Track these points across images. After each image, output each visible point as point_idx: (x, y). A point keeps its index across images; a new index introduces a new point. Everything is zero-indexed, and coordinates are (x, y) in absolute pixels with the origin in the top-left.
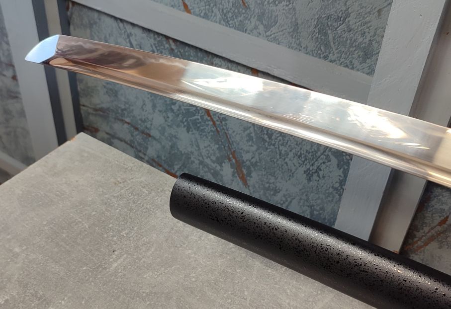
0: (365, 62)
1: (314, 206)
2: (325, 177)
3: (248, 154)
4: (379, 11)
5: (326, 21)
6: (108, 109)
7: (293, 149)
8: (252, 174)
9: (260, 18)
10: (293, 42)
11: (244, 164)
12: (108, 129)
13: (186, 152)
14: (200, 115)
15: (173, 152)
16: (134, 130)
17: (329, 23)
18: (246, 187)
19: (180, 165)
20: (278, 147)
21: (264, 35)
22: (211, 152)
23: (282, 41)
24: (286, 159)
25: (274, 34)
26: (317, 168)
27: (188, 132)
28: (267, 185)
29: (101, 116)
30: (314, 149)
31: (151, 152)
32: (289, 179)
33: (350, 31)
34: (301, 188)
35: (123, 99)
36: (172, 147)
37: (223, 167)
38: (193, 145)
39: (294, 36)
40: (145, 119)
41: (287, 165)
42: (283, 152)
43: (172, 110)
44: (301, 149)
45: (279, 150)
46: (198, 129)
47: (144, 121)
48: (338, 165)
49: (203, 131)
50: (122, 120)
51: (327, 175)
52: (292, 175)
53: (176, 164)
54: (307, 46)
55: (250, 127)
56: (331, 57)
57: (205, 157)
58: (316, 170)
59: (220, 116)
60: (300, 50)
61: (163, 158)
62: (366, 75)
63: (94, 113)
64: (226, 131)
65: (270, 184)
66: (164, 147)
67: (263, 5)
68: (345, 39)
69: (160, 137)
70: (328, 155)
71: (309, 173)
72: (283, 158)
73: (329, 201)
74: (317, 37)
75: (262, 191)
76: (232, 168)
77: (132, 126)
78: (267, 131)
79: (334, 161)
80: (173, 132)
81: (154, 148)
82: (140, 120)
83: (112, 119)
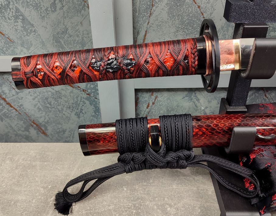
3: (42, 118)
4: (81, 23)
5: (58, 36)
8: (48, 128)
9: (22, 45)
14: (6, 109)
17: (60, 36)
18: (47, 137)
21: (28, 53)
22: (20, 126)
23: (38, 53)
25: (33, 50)
28: (58, 130)
33: (71, 37)
37: (30, 132)
38: (8, 127)
39: (44, 49)
41: (65, 115)
42: (60, 109)
44: (69, 104)
45: (58, 109)
46: (7, 117)
48: (90, 104)
49: (11, 117)
52: (69, 119)
55: (38, 104)
57: (17, 131)
58: (81, 111)
59: (18, 105)
64: (25, 112)
65: (59, 129)
67: (22, 38)
68: (70, 41)
70: (83, 101)
74: (56, 45)
75: (57, 135)
76: (35, 130)
78: (48, 102)
79: (87, 102)
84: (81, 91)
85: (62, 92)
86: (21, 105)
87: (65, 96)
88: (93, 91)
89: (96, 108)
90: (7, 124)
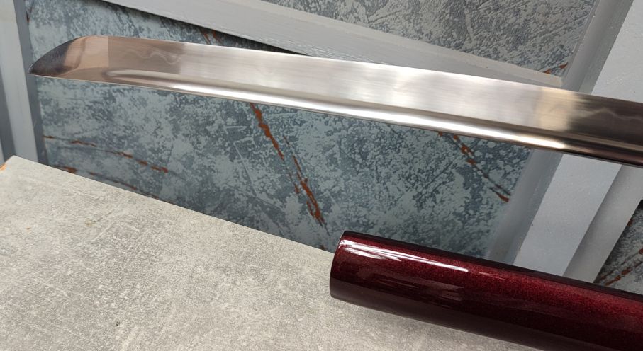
0: (516, 49)
2: (444, 201)
3: (327, 181)
6: (95, 139)
7: (397, 169)
8: (332, 208)
10: (411, 28)
11: (321, 195)
12: (93, 167)
13: (227, 187)
14: (253, 135)
15: (205, 190)
16: (139, 166)
18: (321, 225)
19: (216, 207)
20: (375, 169)
21: (366, 21)
22: (268, 183)
23: (393, 27)
24: (387, 183)
25: (382, 18)
26: (434, 191)
27: (232, 161)
28: (354, 220)
29: (81, 149)
30: (431, 167)
31: (165, 191)
32: (390, 209)
33: (498, 9)
34: (406, 219)
35: (122, 122)
36: (203, 183)
37: (286, 202)
38: (239, 177)
39: (412, 20)
40: (158, 149)
41: (388, 191)
42: (383, 175)
43: (207, 133)
44: (410, 168)
45: (377, 173)
46: (249, 155)
47: (159, 151)
48: (464, 184)
49: (257, 156)
50: (119, 153)
51: (447, 198)
52: (394, 203)
53: (209, 206)
54: (431, 33)
55: (334, 146)
56: (467, 45)
57: (257, 192)
58: (432, 193)
59: (285, 135)
60: (420, 38)
61: (187, 199)
62: (516, 66)
63: (69, 146)
64: (296, 156)
65: (360, 217)
66: (189, 184)
68: (489, 20)
69: (183, 171)
70: (451, 173)
71: (420, 198)
72: (383, 182)
73: (447, 231)
74: (447, 20)
76: (300, 202)
77: (136, 160)
78: (360, 149)
79: (459, 179)
80: (206, 163)
81: (172, 187)
82: (150, 150)
83: (100, 153)
84: (456, 149)
85: (407, 138)
86: (294, 138)
87: (411, 149)
88: (487, 156)
89: (474, 197)
90: (240, 170)
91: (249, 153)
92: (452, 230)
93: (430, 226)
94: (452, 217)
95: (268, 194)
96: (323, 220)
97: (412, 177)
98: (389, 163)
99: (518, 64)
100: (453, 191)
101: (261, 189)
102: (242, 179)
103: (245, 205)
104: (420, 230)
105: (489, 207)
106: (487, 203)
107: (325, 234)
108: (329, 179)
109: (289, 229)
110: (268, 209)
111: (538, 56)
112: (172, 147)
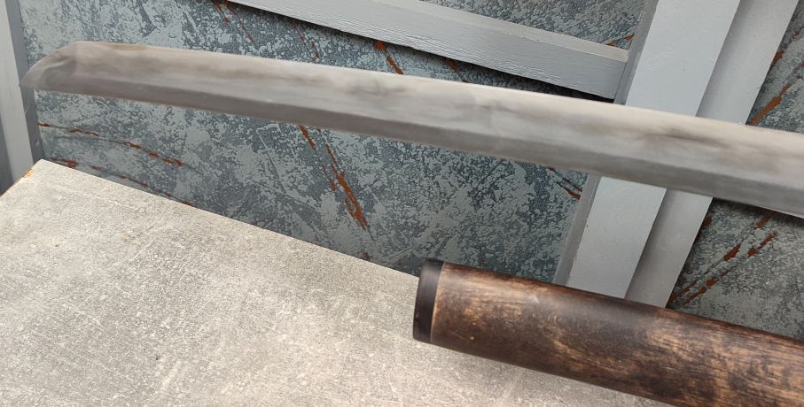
0: (573, 18)
1: (484, 245)
3: (368, 175)
6: (96, 127)
7: (448, 160)
8: (375, 207)
11: (361, 192)
12: (96, 161)
13: (252, 183)
15: (225, 186)
16: (149, 158)
18: (364, 228)
20: (422, 160)
22: (299, 178)
24: (437, 177)
26: (491, 186)
27: (255, 151)
28: (402, 222)
29: (81, 139)
30: (485, 159)
31: (180, 188)
34: (462, 220)
36: (223, 178)
37: (321, 200)
38: (264, 171)
40: (170, 138)
41: (438, 186)
42: (431, 167)
43: (225, 119)
45: (424, 164)
46: (274, 144)
47: (171, 140)
48: (527, 178)
49: (285, 146)
50: (125, 143)
51: (508, 195)
52: (446, 201)
56: (515, 14)
57: (287, 189)
58: (489, 189)
60: (461, 7)
61: (206, 198)
63: (67, 135)
64: (329, 145)
65: (408, 218)
66: (207, 179)
70: (510, 164)
71: (476, 196)
72: (431, 175)
73: (511, 235)
76: (337, 200)
77: (145, 151)
79: (520, 172)
80: (226, 153)
81: (187, 183)
82: (160, 139)
83: (104, 143)
89: (539, 193)
90: (266, 163)
91: (275, 142)
92: (517, 233)
93: (491, 229)
94: (515, 217)
95: (299, 191)
96: (365, 221)
97: (465, 170)
98: (437, 153)
99: (576, 36)
100: (514, 187)
101: (291, 185)
102: (268, 173)
103: (274, 204)
104: (479, 235)
105: (558, 205)
106: (556, 201)
107: (369, 238)
108: (369, 172)
109: (326, 233)
110: (301, 209)
111: (598, 25)
112: (186, 136)
